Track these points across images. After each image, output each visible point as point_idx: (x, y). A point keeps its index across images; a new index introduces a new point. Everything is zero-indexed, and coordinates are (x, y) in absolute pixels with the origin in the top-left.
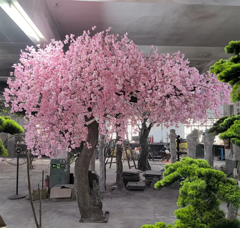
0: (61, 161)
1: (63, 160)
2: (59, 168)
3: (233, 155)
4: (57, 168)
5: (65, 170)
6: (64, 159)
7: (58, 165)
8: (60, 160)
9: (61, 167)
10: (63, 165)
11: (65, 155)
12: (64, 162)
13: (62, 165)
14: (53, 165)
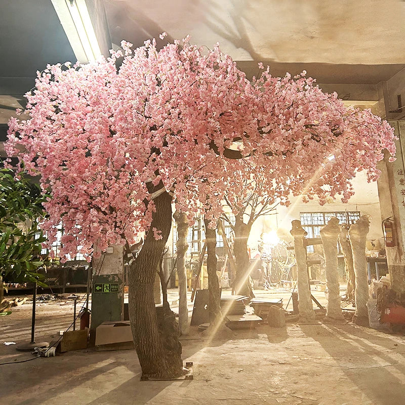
0: (110, 279)
1: (115, 276)
2: (108, 291)
3: (402, 256)
4: (103, 291)
5: (119, 296)
6: (117, 275)
7: (106, 287)
8: (109, 276)
9: (110, 289)
10: (115, 285)
11: (118, 268)
12: (117, 280)
13: (113, 285)
14: (96, 286)
